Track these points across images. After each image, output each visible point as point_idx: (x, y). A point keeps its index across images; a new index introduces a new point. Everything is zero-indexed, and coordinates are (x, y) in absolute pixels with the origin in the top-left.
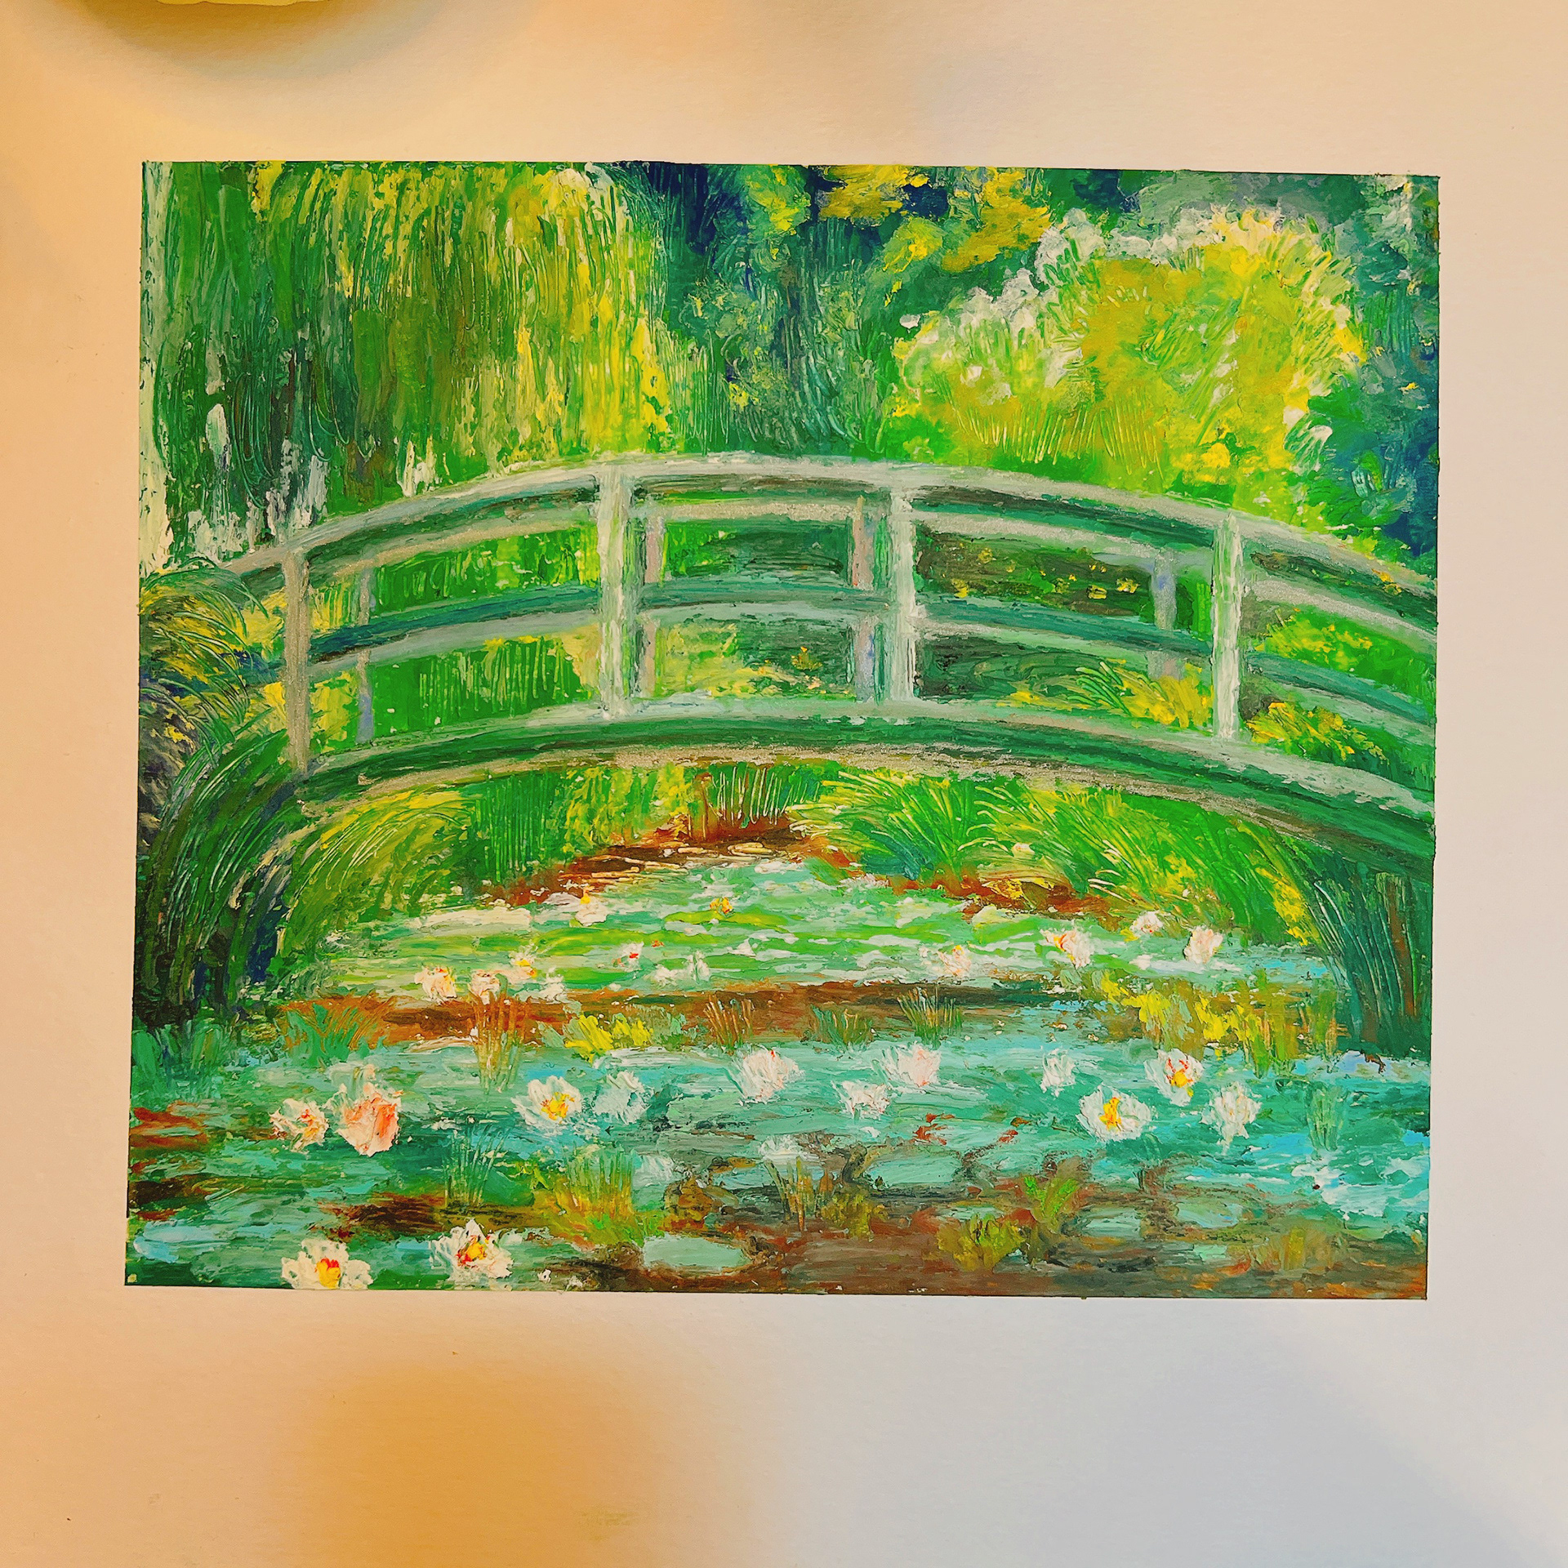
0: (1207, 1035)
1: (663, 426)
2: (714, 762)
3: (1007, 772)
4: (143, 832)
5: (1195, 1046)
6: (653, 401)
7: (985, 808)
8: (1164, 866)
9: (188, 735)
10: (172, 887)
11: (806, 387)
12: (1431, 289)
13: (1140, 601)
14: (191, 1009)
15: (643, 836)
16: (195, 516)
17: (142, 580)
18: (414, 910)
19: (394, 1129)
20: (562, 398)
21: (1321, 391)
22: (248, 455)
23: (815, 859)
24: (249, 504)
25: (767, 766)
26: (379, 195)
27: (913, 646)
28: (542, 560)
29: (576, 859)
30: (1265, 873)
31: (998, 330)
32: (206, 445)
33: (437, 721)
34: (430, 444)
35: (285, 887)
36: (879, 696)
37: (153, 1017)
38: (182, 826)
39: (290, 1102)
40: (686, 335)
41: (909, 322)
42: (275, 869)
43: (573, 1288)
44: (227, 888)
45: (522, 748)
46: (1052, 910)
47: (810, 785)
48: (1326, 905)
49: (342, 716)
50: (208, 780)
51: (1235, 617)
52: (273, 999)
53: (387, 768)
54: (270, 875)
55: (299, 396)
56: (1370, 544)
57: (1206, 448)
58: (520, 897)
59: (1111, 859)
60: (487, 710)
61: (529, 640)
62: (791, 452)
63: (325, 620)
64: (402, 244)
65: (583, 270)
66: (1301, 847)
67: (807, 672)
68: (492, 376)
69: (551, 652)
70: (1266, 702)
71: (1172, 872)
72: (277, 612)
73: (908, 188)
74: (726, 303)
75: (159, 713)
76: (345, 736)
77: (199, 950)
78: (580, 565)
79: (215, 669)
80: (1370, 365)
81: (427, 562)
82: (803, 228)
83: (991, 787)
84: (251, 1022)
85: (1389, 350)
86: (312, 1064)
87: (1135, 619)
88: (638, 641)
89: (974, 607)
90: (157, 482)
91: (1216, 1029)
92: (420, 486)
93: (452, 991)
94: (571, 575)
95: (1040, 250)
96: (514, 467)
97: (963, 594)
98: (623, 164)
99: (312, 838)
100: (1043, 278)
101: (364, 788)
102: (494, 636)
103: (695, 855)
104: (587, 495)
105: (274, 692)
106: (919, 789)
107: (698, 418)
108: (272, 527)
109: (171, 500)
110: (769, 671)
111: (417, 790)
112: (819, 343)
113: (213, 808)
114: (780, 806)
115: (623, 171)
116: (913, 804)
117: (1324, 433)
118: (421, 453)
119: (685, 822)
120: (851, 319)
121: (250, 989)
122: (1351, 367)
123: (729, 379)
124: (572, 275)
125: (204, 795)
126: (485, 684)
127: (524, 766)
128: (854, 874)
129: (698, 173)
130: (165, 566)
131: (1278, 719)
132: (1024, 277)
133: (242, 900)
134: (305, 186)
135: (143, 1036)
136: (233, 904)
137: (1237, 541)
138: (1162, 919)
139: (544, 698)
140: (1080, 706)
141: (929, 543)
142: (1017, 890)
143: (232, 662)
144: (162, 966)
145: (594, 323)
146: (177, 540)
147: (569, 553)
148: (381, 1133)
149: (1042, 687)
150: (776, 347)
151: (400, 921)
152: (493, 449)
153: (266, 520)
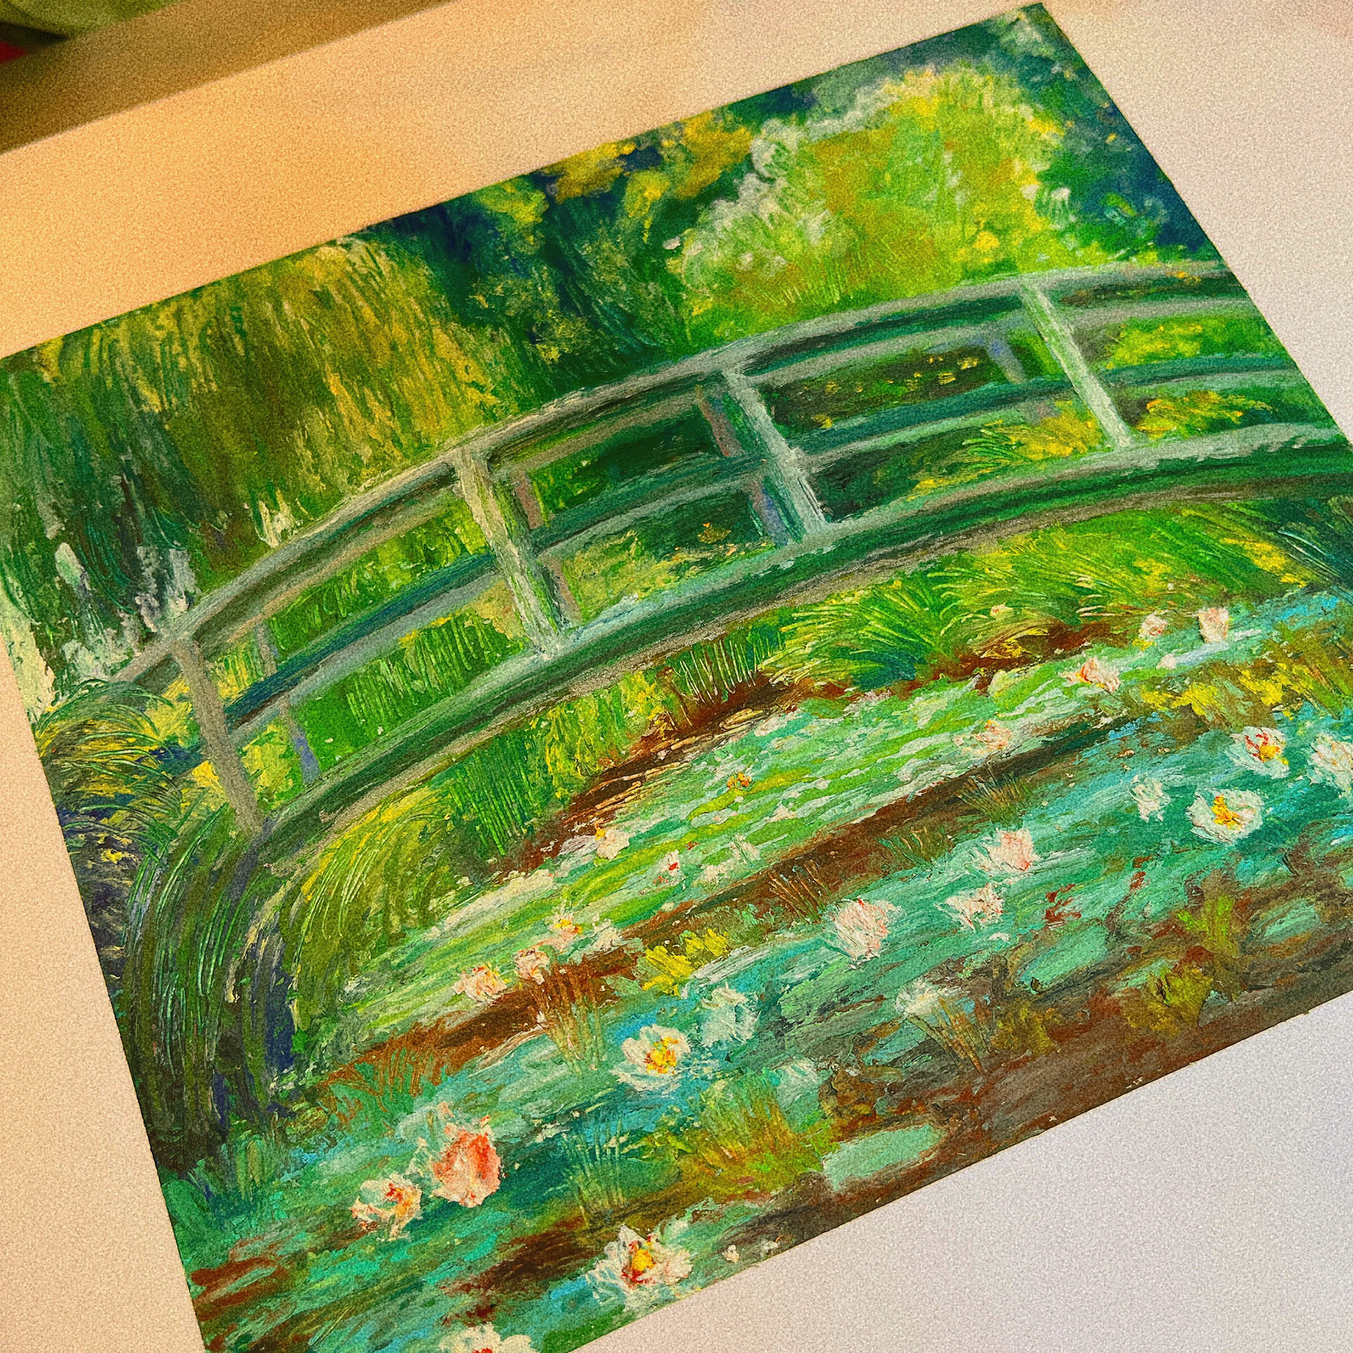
0: (1268, 701)
1: (491, 399)
2: (669, 655)
3: (948, 551)
4: (108, 967)
5: (1261, 716)
6: (474, 384)
7: (944, 590)
8: (1138, 571)
9: (128, 849)
10: (157, 1010)
11: (606, 323)
12: (1084, 71)
13: (986, 369)
14: (221, 1131)
15: (629, 749)
16: (69, 648)
17: (33, 725)
18: (427, 920)
19: (496, 1163)
20: (389, 414)
21: (1045, 167)
22: (105, 573)
23: (811, 702)
24: (121, 615)
25: (721, 637)
26: (159, 328)
27: (805, 483)
28: (426, 549)
29: (574, 799)
30: (1230, 541)
31: (752, 222)
32: (62, 581)
33: (380, 730)
34: (279, 495)
35: (282, 956)
36: (797, 538)
37: (181, 1160)
38: (150, 942)
39: (368, 1184)
40: (481, 324)
41: (672, 244)
42: (264, 944)
43: (769, 1253)
44: (220, 983)
45: (476, 719)
46: (1058, 651)
47: (772, 639)
48: (1300, 544)
49: (281, 767)
50: (163, 886)
51: (1076, 353)
52: (309, 1079)
53: (347, 794)
54: (261, 952)
55: (140, 507)
56: (1152, 256)
57: (973, 240)
58: (532, 861)
59: (1086, 585)
60: (424, 700)
61: (442, 622)
62: (616, 376)
63: (232, 687)
64: (194, 356)
65: (368, 313)
66: (1246, 506)
67: (718, 543)
68: (318, 422)
69: (467, 624)
70: (1143, 404)
71: (1147, 574)
72: (181, 698)
73: (622, 157)
74: (505, 290)
75: (90, 841)
76: (290, 783)
77: (208, 1063)
78: (463, 539)
79: (135, 776)
80: (1070, 134)
81: (315, 596)
82: (546, 215)
83: (941, 569)
84: (293, 1115)
85: (1077, 120)
86: (378, 1132)
87: (991, 385)
88: (548, 583)
89: (844, 431)
90: (22, 634)
91: (1272, 693)
92: (284, 534)
93: (502, 985)
94: (459, 550)
95: (755, 157)
96: (367, 484)
97: (828, 424)
98: (369, 228)
99: (292, 895)
100: (767, 175)
101: (330, 824)
102: (407, 633)
103: (690, 745)
104: (446, 478)
105: (204, 773)
106: (877, 599)
107: (520, 383)
108: (150, 625)
109: (41, 642)
110: (683, 556)
111: (385, 803)
112: (601, 289)
113: (176, 908)
114: (752, 667)
115: (371, 233)
116: (876, 614)
117: (1064, 193)
118: (273, 506)
119: (667, 720)
120: (620, 260)
121: (280, 1080)
122: (1055, 143)
123: (534, 342)
124: (358, 319)
125: (162, 902)
126: (414, 677)
127: (484, 735)
128: (852, 699)
129: (438, 211)
130: (53, 704)
131: (1160, 414)
132: (751, 179)
133: (238, 989)
134: (87, 346)
135: (174, 1185)
136: (231, 998)
137: (1040, 296)
138: (1163, 617)
139: (479, 666)
140: (985, 471)
141: (776, 398)
142: (1016, 647)
143: (152, 763)
144: (173, 1097)
145: (393, 347)
146: (59, 673)
147: (449, 533)
148: (482, 1174)
149: (940, 468)
150: (565, 305)
151: (416, 938)
152: (342, 477)
153: (142, 622)
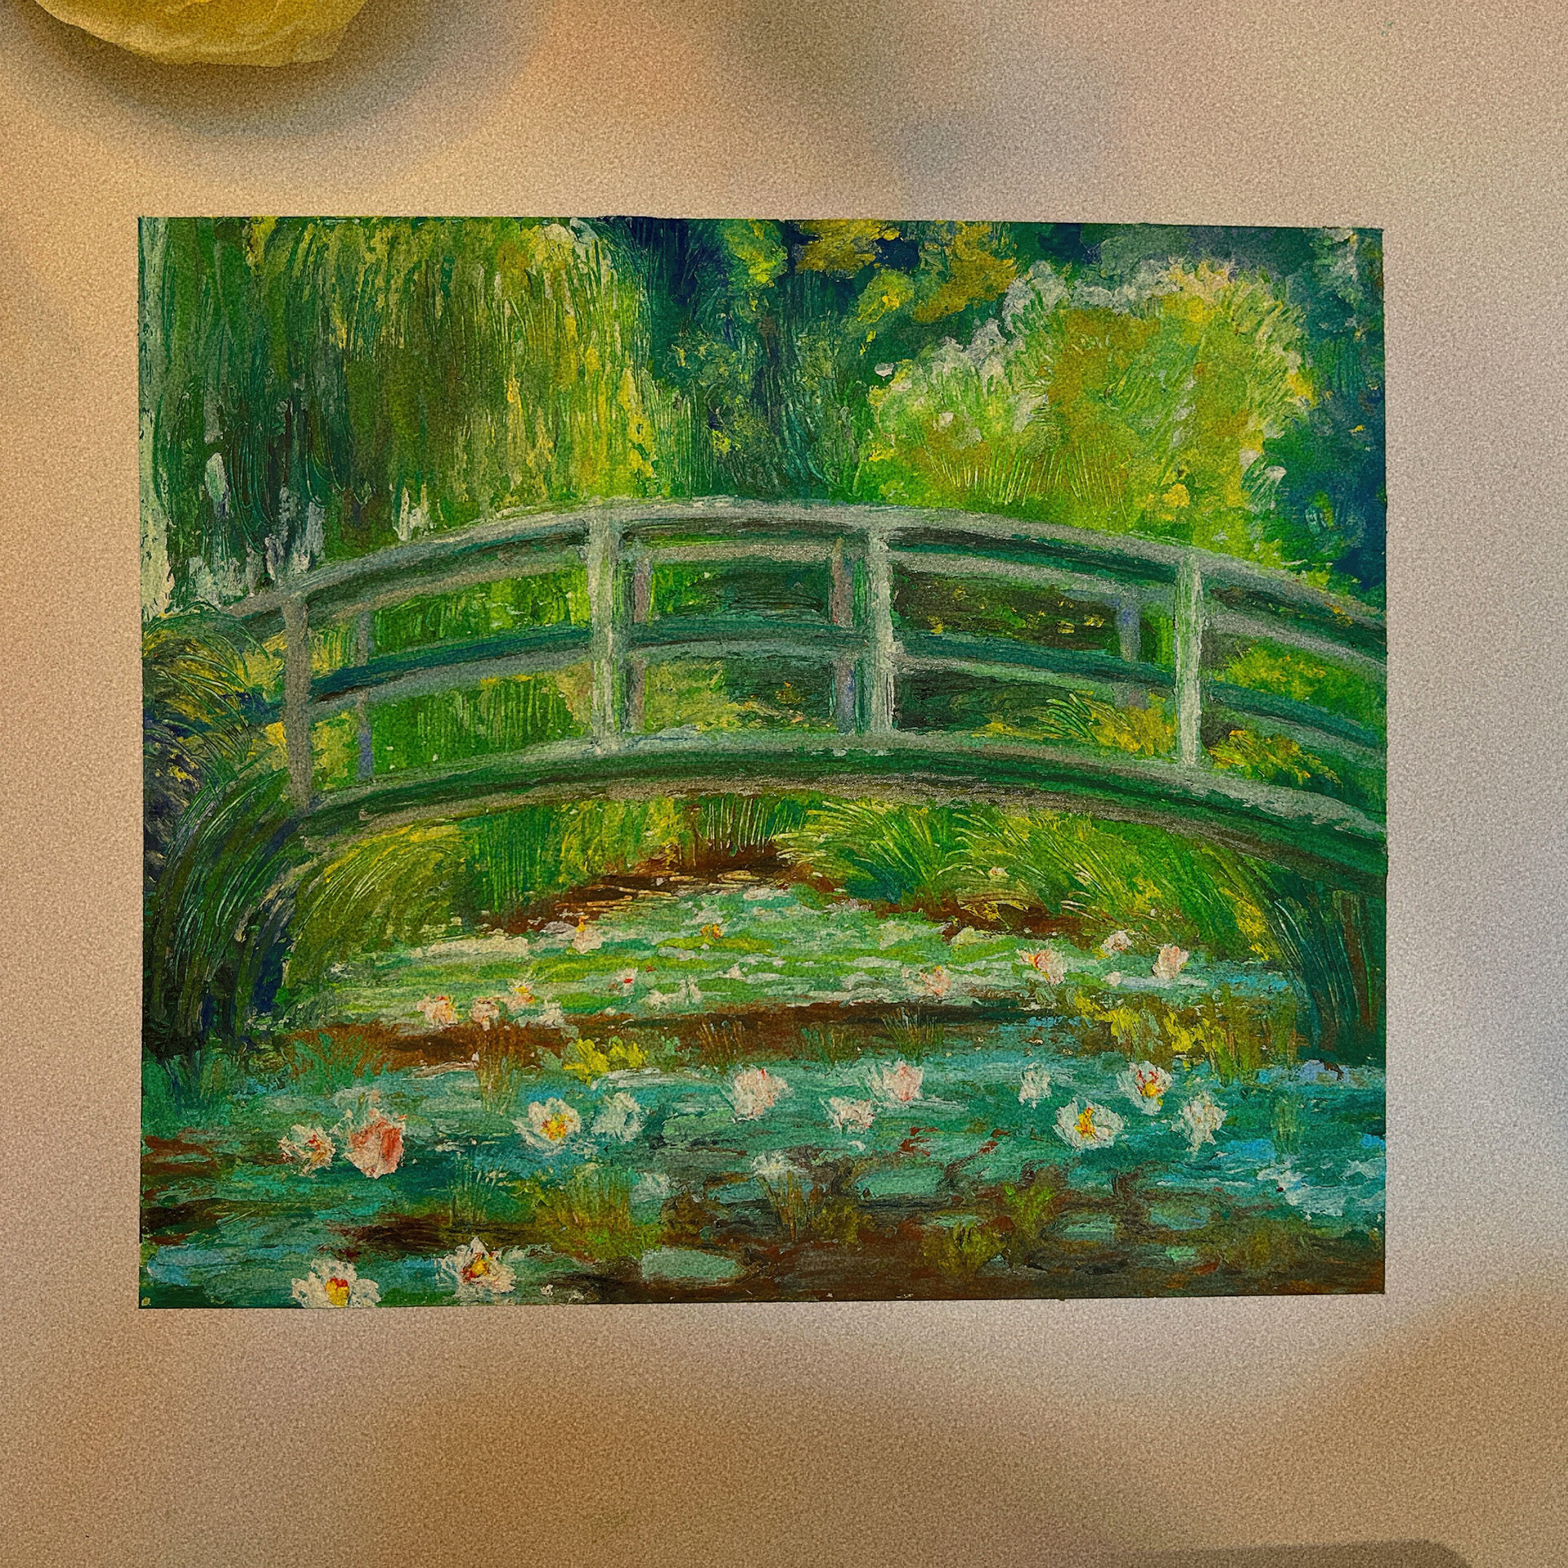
0: (1176, 1047)
1: (650, 472)
2: (703, 794)
3: (983, 800)
4: (149, 869)
5: (1163, 1058)
6: (640, 448)
7: (962, 834)
8: (1132, 886)
9: (193, 773)
10: (178, 922)
11: (786, 433)
12: (1376, 336)
13: (1106, 635)
14: (200, 1040)
15: (634, 864)
16: (196, 562)
17: (144, 624)
18: (416, 941)
19: (399, 1152)
20: (551, 445)
21: (1276, 434)
22: (247, 502)
23: (804, 886)
24: (249, 550)
25: (753, 796)
26: (372, 250)
27: (891, 680)
28: (535, 603)
29: (572, 888)
30: (1227, 892)
31: (967, 378)
32: (206, 493)
33: (435, 758)
34: (424, 492)
35: (289, 920)
36: (860, 730)
37: (163, 1049)
38: (187, 864)
39: (298, 1128)
40: (671, 383)
41: (883, 371)
42: (280, 902)
43: (575, 1302)
44: (233, 923)
45: (516, 783)
46: (1027, 931)
47: (796, 816)
48: (1286, 922)
49: (342, 754)
50: (213, 818)
51: (1196, 650)
52: (280, 1027)
53: (389, 803)
54: (275, 909)
55: (296, 444)
56: (1323, 578)
57: (1166, 489)
58: (516, 925)
59: (1082, 881)
60: (483, 746)
61: (524, 678)
62: (773, 497)
63: (325, 661)
64: (394, 298)
65: (570, 322)
66: (1260, 866)
67: (790, 706)
68: (484, 425)
69: (545, 690)
70: (1228, 729)
71: (1140, 892)
72: (277, 654)
73: (882, 242)
74: (709, 353)
75: (164, 753)
76: (346, 774)
77: (206, 982)
78: (572, 606)
79: (218, 710)
80: (1322, 409)
81: (423, 606)
82: (780, 280)
83: (967, 813)
84: (259, 1051)
85: (1339, 396)
87: (1103, 653)
88: (629, 679)
89: (950, 643)
90: (157, 530)
92: (415, 532)
93: (453, 1018)
94: (562, 617)
95: (1008, 301)
96: (505, 512)
97: (939, 630)
98: (606, 219)
99: (316, 872)
100: (1010, 327)
101: (366, 824)
102: (489, 677)
103: (685, 883)
104: (577, 538)
105: (276, 732)
106: (899, 817)
107: (682, 464)
108: (271, 572)
109: (172, 547)
110: (754, 705)
111: (418, 825)
112: (796, 391)
113: (218, 845)
114: (768, 833)
115: (607, 226)
116: (893, 832)
117: (1279, 473)
118: (415, 500)
119: (676, 852)
120: (828, 367)
121: (257, 1019)
122: (1304, 412)
123: (712, 426)
124: (560, 327)
125: (208, 832)
126: (481, 721)
127: (519, 800)
128: (838, 900)
129: (678, 227)
130: (167, 611)
131: (1238, 746)
132: (993, 327)
133: (247, 933)
134: (298, 241)
136: (239, 938)
137: (1197, 578)
138: (1131, 937)
139: (538, 734)
140: (1051, 736)
141: (903, 579)
142: (994, 912)
143: (235, 706)
144: (171, 997)
145: (581, 373)
146: (178, 586)
147: (561, 595)
149: (1014, 718)
150: (757, 396)
151: (401, 951)
152: (485, 496)
153: (265, 565)
